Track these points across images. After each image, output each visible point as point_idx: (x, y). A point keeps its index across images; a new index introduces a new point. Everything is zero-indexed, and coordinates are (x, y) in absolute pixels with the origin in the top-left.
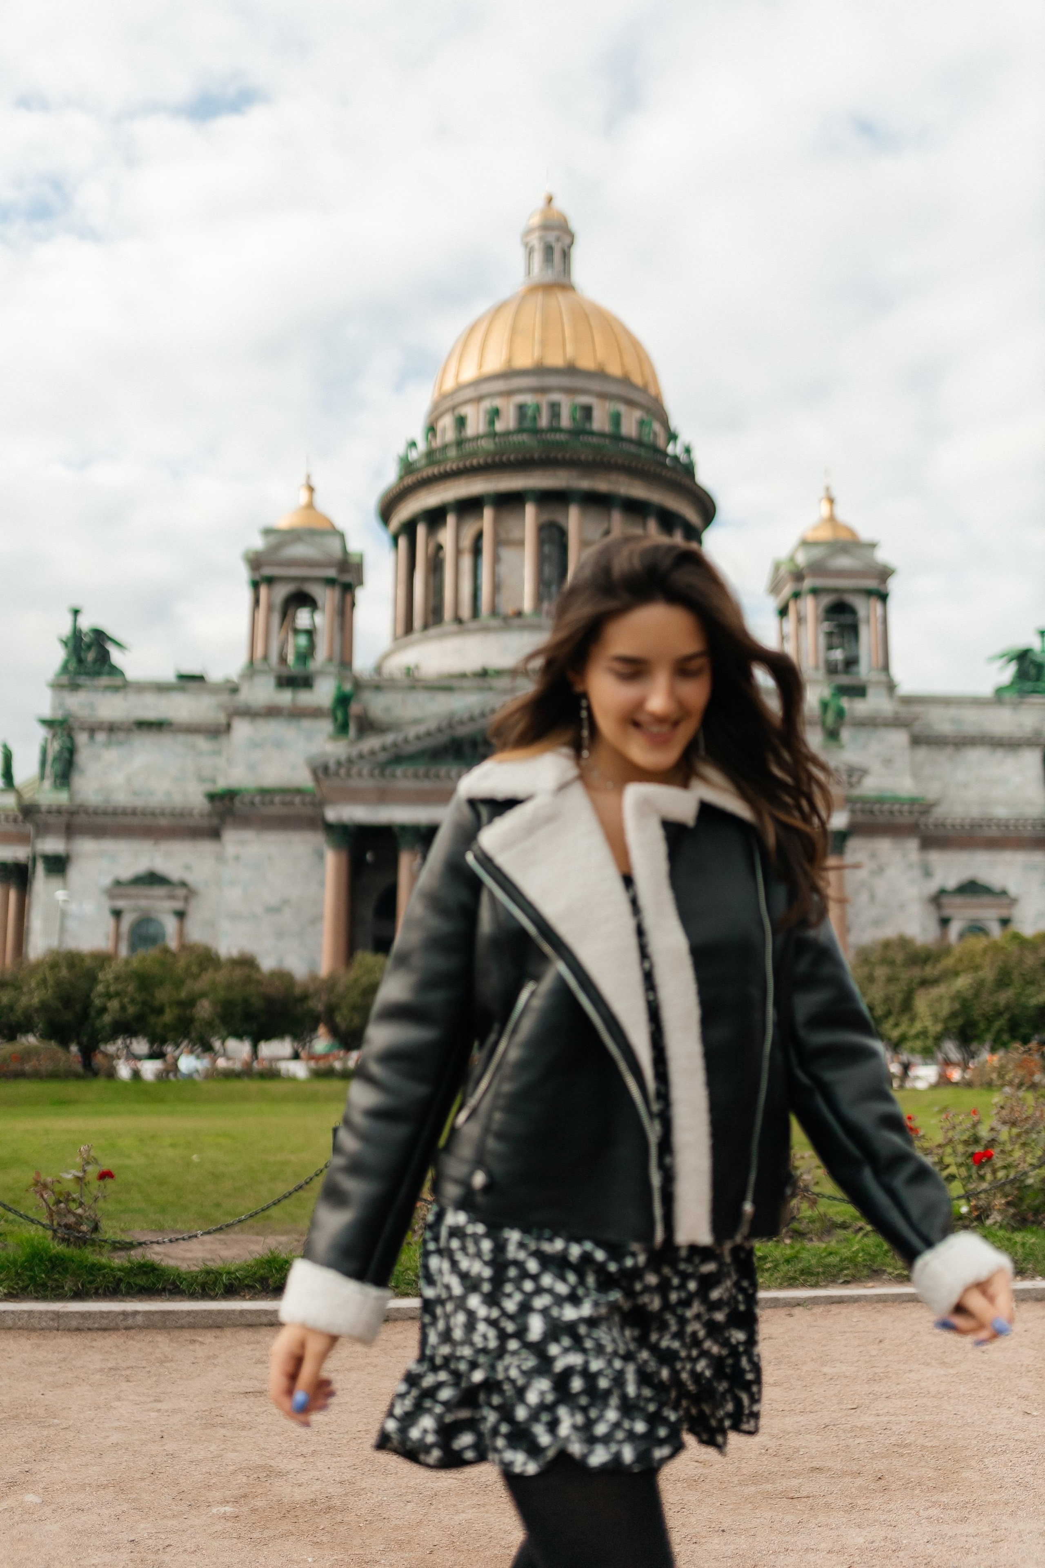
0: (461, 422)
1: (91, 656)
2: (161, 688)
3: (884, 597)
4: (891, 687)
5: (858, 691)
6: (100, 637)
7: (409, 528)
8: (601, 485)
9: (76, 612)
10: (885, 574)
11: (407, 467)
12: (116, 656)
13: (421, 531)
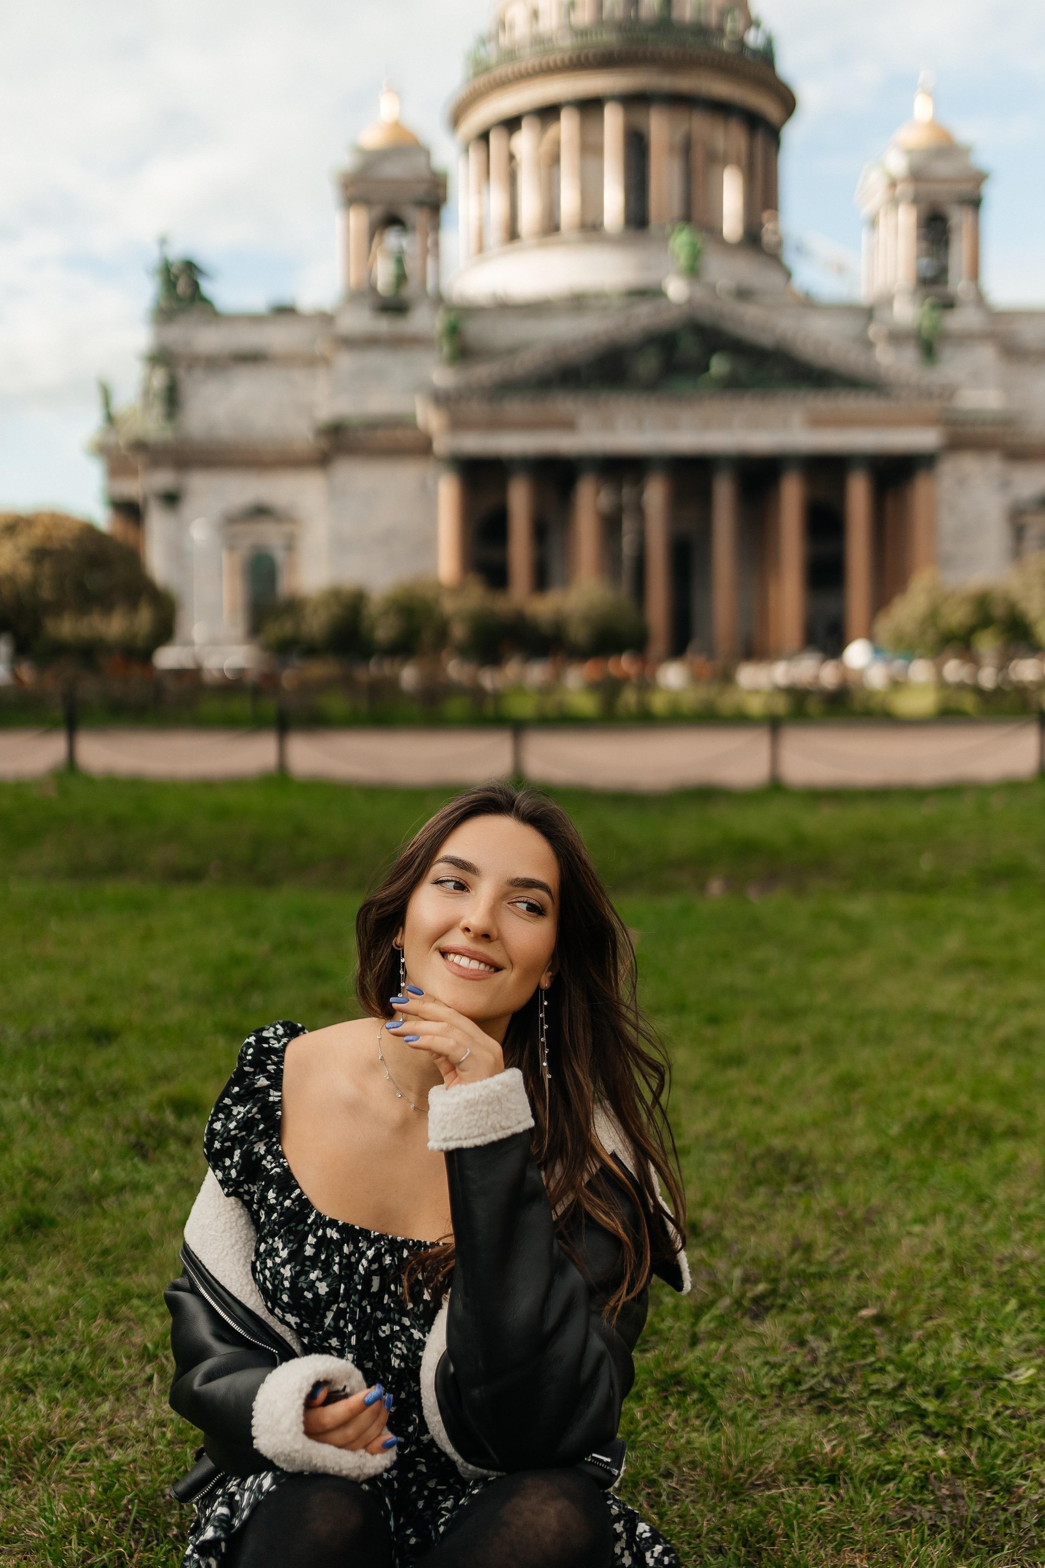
0: (535, 15)
1: (182, 287)
2: (254, 319)
3: (974, 203)
4: (980, 300)
5: (948, 304)
6: (191, 269)
7: (484, 137)
8: (684, 83)
9: (163, 242)
10: (980, 178)
11: (480, 68)
12: (207, 288)
13: (495, 139)
